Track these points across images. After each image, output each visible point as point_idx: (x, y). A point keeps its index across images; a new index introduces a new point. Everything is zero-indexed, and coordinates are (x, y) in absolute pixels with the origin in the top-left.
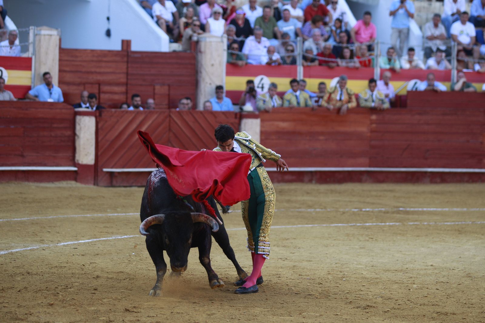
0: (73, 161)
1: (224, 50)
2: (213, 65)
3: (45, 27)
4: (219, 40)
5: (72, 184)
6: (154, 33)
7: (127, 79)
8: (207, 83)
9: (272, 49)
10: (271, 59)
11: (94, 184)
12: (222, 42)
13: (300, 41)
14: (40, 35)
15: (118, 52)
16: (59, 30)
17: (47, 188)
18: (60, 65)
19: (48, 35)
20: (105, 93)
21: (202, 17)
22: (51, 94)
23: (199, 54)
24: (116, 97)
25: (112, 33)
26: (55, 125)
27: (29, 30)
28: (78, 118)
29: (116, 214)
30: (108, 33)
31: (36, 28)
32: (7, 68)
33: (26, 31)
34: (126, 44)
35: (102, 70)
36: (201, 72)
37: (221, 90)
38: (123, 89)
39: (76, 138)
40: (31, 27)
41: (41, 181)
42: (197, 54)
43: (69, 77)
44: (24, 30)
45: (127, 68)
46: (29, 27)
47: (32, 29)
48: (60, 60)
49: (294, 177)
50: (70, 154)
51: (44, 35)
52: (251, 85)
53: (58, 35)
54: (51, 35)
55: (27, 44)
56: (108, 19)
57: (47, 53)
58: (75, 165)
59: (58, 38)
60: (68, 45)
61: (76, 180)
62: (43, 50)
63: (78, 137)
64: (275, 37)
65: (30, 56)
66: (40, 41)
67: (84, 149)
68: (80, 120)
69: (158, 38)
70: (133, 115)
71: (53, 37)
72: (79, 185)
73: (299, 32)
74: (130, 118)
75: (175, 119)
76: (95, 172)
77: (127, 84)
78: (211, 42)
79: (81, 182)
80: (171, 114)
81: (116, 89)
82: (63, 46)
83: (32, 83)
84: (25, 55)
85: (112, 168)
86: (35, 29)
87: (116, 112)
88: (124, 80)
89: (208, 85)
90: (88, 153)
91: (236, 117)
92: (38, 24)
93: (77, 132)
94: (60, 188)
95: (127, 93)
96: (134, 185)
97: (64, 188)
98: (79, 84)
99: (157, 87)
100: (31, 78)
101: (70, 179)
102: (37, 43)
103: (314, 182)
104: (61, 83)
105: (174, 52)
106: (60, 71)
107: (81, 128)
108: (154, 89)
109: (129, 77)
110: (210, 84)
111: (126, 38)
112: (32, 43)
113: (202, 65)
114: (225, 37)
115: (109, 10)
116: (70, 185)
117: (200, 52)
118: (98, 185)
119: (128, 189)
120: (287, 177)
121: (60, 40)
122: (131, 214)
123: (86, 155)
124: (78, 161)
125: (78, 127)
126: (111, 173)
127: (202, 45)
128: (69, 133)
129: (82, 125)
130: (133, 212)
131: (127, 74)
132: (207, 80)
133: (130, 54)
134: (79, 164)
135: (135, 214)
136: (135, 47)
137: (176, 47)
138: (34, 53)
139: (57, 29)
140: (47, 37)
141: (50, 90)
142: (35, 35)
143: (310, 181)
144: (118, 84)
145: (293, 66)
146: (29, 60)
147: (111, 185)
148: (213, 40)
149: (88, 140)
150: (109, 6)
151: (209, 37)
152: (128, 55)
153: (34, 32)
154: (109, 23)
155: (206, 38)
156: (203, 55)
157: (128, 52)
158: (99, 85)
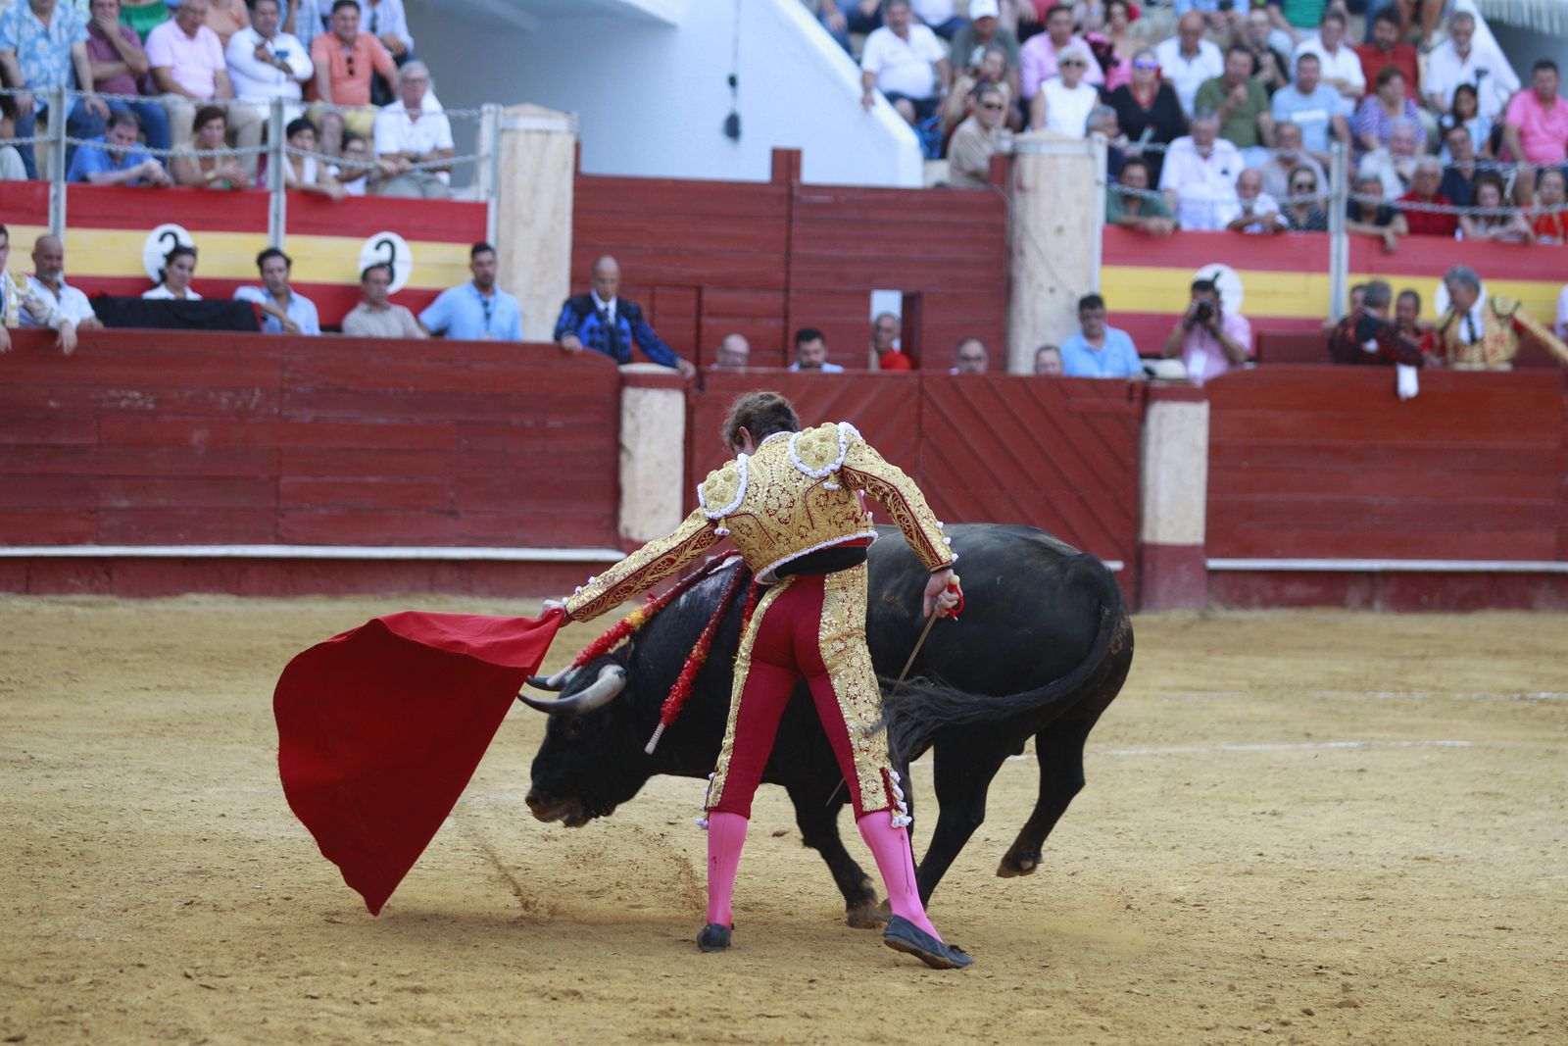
0: (612, 532)
1: (1098, 183)
2: (1060, 230)
3: (530, 108)
4: (1082, 149)
6: (875, 127)
7: (788, 271)
8: (1041, 286)
9: (1252, 179)
10: (1248, 211)
12: (1092, 156)
13: (1340, 153)
14: (513, 130)
15: (760, 186)
16: (575, 114)
18: (577, 228)
19: (539, 131)
20: (716, 314)
21: (1031, 76)
23: (1017, 195)
25: (745, 126)
27: (480, 116)
28: (630, 395)
30: (733, 127)
31: (501, 109)
32: (408, 236)
33: (471, 118)
34: (786, 161)
35: (708, 245)
36: (1022, 253)
37: (1098, 311)
38: (773, 299)
39: (624, 457)
40: (485, 108)
41: (511, 594)
42: (1011, 196)
44: (463, 113)
45: (788, 238)
46: (479, 107)
47: (489, 112)
48: (577, 211)
49: (1315, 591)
50: (601, 508)
51: (528, 132)
52: (1206, 297)
53: (570, 132)
54: (548, 133)
56: (733, 81)
57: (535, 190)
58: (619, 543)
59: (570, 141)
60: (601, 164)
62: (523, 179)
63: (630, 454)
64: (1260, 141)
65: (482, 198)
66: (513, 149)
67: (649, 493)
68: (636, 401)
69: (890, 143)
71: (556, 140)
73: (1340, 127)
75: (937, 399)
77: (786, 287)
78: (1054, 156)
80: (924, 386)
82: (589, 167)
84: (464, 196)
86: (497, 113)
89: (1045, 294)
90: (660, 506)
91: (1130, 398)
92: (509, 97)
93: (627, 439)
95: (786, 315)
98: (636, 288)
102: (504, 156)
103: (1378, 605)
105: (940, 187)
106: (578, 247)
107: (638, 428)
108: (868, 305)
109: (793, 267)
110: (1052, 290)
111: (787, 143)
112: (488, 156)
113: (1024, 229)
114: (1100, 142)
115: (736, 55)
117: (1021, 188)
120: (1293, 590)
121: (578, 148)
123: (655, 512)
124: (627, 530)
125: (628, 425)
127: (1029, 169)
128: (600, 442)
129: (642, 419)
131: (788, 256)
132: (1042, 277)
133: (796, 193)
134: (630, 542)
136: (813, 173)
137: (941, 171)
138: (495, 190)
139: (567, 112)
140: (536, 138)
142: (500, 132)
143: (1367, 604)
144: (758, 288)
145: (1316, 236)
146: (479, 210)
148: (1061, 149)
149: (659, 464)
150: (736, 41)
151: (1050, 142)
152: (790, 196)
153: (496, 123)
154: (735, 94)
155: (1039, 143)
156: (1031, 198)
157: (790, 188)
158: (699, 290)
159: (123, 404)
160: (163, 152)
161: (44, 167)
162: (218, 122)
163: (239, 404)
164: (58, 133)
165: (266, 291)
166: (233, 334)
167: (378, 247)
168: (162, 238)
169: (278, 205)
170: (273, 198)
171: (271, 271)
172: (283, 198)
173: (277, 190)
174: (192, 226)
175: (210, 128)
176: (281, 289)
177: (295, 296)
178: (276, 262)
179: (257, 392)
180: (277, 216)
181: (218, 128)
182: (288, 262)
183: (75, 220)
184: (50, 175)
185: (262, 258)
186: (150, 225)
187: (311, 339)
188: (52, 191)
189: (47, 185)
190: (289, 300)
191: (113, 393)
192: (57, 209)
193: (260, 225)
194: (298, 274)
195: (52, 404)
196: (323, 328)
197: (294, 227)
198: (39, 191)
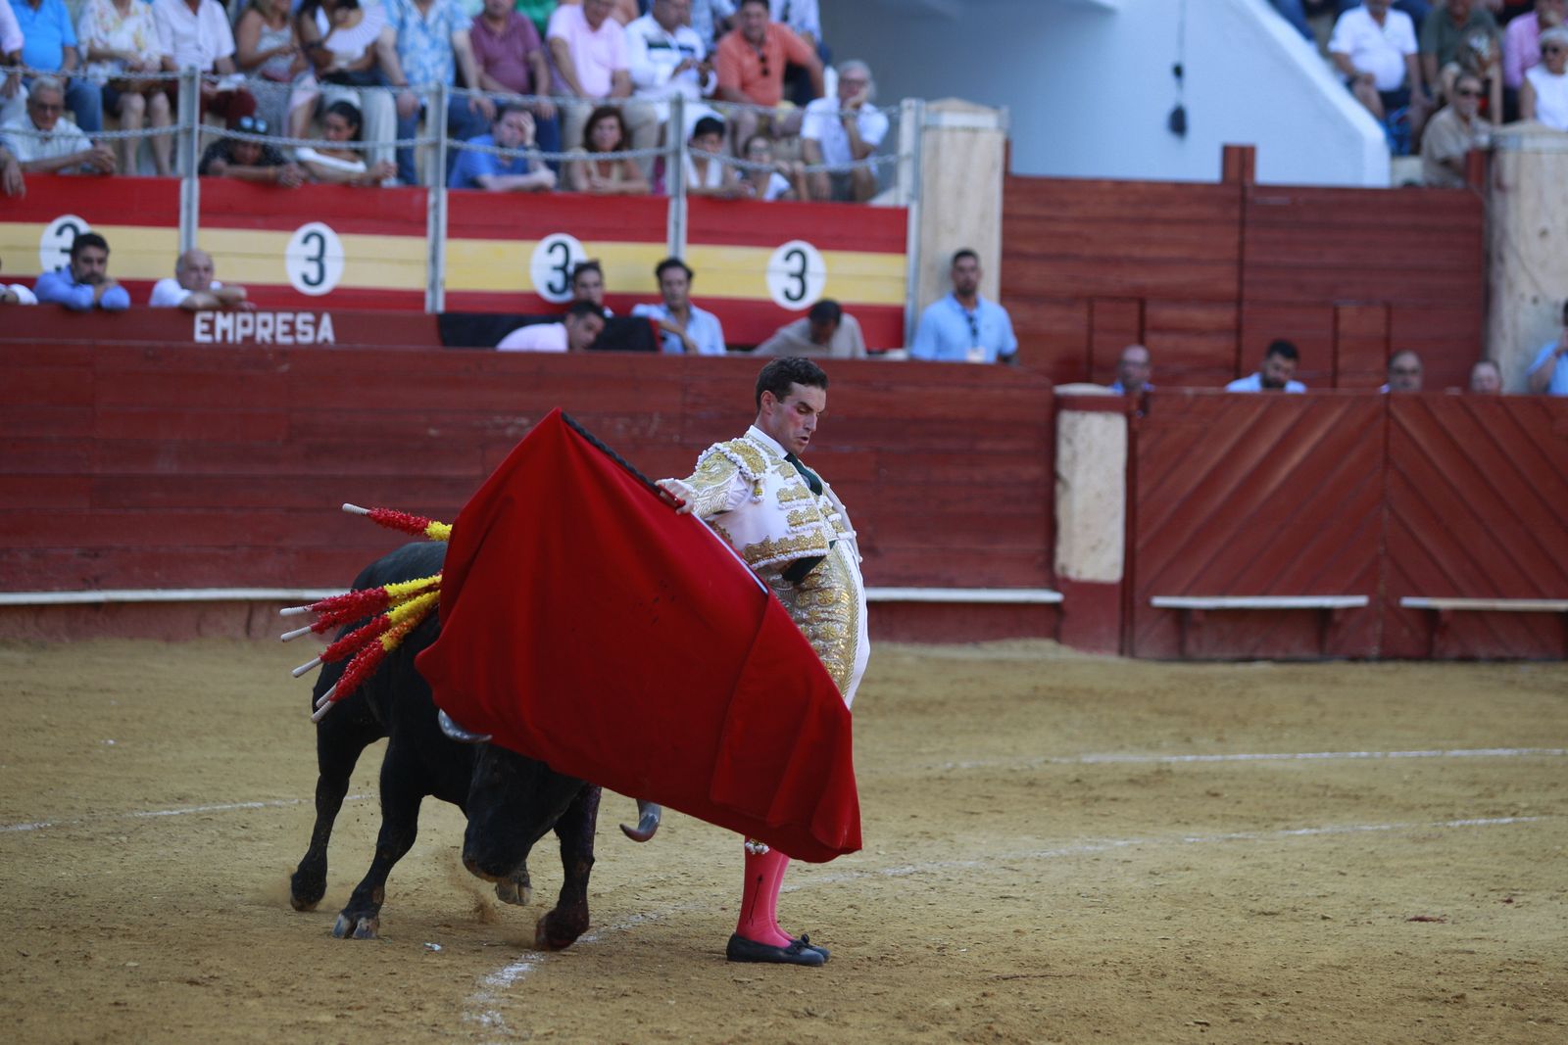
0: (1046, 571)
2: (1544, 233)
3: (954, 103)
4: (1566, 143)
5: (1044, 650)
6: (1336, 119)
7: (1241, 282)
8: (1522, 296)
11: (1121, 652)
14: (936, 128)
15: (1208, 187)
16: (1005, 110)
17: (953, 662)
18: (1008, 235)
19: (966, 129)
20: (1161, 329)
21: (1514, 63)
22: (974, 332)
23: (1496, 194)
24: (1201, 346)
25: (1193, 120)
26: (985, 445)
27: (900, 112)
28: (1067, 418)
29: (1189, 758)
30: (1178, 122)
31: (923, 105)
32: (822, 245)
34: (1238, 159)
35: (1153, 252)
36: (1501, 259)
38: (1225, 316)
39: (1059, 488)
40: (905, 103)
41: (935, 639)
42: (1488, 195)
43: (1036, 276)
45: (1241, 245)
46: (897, 103)
47: (909, 107)
48: (1007, 217)
50: (1037, 545)
51: (953, 129)
53: (999, 128)
54: (974, 130)
55: (891, 158)
56: (1178, 71)
57: (960, 194)
58: (1053, 582)
59: (998, 140)
60: (1034, 164)
61: (1056, 635)
62: (947, 182)
63: (1067, 486)
65: (902, 202)
66: (936, 149)
67: (1087, 527)
68: (1073, 425)
69: (1353, 138)
70: (1260, 410)
71: (983, 138)
72: (1066, 653)
74: (1250, 421)
75: (1407, 423)
76: (1123, 608)
77: (1239, 300)
78: (1538, 152)
79: (1076, 643)
80: (1393, 407)
81: (1200, 316)
82: (1019, 168)
83: (908, 295)
84: (885, 200)
85: (1183, 594)
86: (918, 110)
87: (1198, 397)
88: (1230, 287)
89: (1527, 305)
90: (1100, 541)
92: (932, 91)
93: (1063, 469)
94: (1000, 663)
95: (1238, 330)
96: (1260, 654)
97: (1016, 665)
98: (1073, 300)
99: (1348, 311)
100: (905, 280)
101: (1037, 633)
102: (926, 157)
104: (1008, 295)
105: (1409, 186)
106: (1008, 255)
107: (1075, 456)
108: (1336, 319)
109: (1247, 276)
110: (1535, 300)
111: (1239, 138)
112: (908, 156)
113: (1504, 233)
115: (1181, 42)
116: (1035, 655)
117: (1501, 187)
118: (1133, 655)
119: (1241, 669)
121: (1008, 147)
122: (1242, 757)
123: (1094, 548)
124: (1064, 568)
125: (1064, 452)
126: (1181, 614)
127: (1508, 162)
128: (1034, 471)
129: (1080, 446)
130: (1252, 751)
131: (1241, 264)
132: (1525, 287)
133: (1250, 194)
134: (1067, 580)
135: (1259, 756)
136: (1267, 172)
137: (1412, 168)
138: (916, 194)
139: (995, 107)
140: (961, 136)
141: (971, 320)
142: (921, 130)
144: (1208, 299)
146: (900, 215)
147: (1180, 654)
148: (1546, 143)
149: (1099, 496)
150: (1182, 27)
151: (1533, 135)
152: (1243, 200)
153: (917, 119)
154: (1180, 85)
155: (1520, 137)
156: (1511, 199)
157: (1243, 188)
158: (1142, 303)
159: (510, 432)
160: (553, 156)
161: (423, 171)
162: (611, 122)
163: (636, 431)
164: (438, 134)
165: (664, 307)
166: (630, 354)
167: (788, 258)
168: (551, 250)
169: (678, 213)
170: (673, 205)
171: (669, 283)
172: (684, 205)
173: (677, 196)
174: (584, 235)
175: (601, 128)
176: (679, 302)
177: (696, 311)
178: (676, 274)
179: (657, 419)
180: (677, 225)
181: (611, 127)
182: (690, 275)
183: (456, 230)
184: (429, 180)
185: (663, 268)
186: (539, 236)
187: (713, 361)
188: (431, 199)
189: (425, 192)
190: (689, 317)
191: (498, 420)
192: (437, 219)
193: (658, 235)
194: (700, 288)
195: (433, 432)
196: (729, 346)
197: (696, 236)
198: (417, 198)
